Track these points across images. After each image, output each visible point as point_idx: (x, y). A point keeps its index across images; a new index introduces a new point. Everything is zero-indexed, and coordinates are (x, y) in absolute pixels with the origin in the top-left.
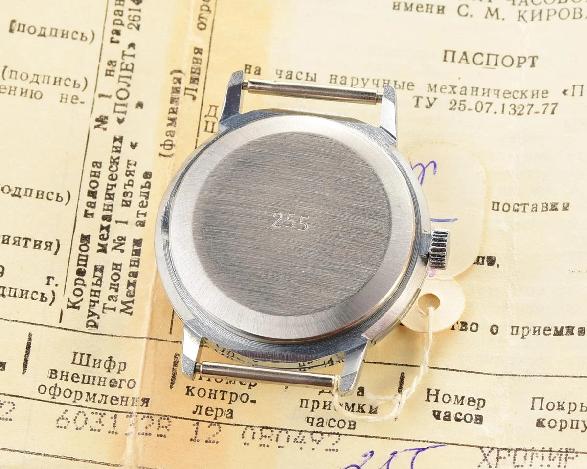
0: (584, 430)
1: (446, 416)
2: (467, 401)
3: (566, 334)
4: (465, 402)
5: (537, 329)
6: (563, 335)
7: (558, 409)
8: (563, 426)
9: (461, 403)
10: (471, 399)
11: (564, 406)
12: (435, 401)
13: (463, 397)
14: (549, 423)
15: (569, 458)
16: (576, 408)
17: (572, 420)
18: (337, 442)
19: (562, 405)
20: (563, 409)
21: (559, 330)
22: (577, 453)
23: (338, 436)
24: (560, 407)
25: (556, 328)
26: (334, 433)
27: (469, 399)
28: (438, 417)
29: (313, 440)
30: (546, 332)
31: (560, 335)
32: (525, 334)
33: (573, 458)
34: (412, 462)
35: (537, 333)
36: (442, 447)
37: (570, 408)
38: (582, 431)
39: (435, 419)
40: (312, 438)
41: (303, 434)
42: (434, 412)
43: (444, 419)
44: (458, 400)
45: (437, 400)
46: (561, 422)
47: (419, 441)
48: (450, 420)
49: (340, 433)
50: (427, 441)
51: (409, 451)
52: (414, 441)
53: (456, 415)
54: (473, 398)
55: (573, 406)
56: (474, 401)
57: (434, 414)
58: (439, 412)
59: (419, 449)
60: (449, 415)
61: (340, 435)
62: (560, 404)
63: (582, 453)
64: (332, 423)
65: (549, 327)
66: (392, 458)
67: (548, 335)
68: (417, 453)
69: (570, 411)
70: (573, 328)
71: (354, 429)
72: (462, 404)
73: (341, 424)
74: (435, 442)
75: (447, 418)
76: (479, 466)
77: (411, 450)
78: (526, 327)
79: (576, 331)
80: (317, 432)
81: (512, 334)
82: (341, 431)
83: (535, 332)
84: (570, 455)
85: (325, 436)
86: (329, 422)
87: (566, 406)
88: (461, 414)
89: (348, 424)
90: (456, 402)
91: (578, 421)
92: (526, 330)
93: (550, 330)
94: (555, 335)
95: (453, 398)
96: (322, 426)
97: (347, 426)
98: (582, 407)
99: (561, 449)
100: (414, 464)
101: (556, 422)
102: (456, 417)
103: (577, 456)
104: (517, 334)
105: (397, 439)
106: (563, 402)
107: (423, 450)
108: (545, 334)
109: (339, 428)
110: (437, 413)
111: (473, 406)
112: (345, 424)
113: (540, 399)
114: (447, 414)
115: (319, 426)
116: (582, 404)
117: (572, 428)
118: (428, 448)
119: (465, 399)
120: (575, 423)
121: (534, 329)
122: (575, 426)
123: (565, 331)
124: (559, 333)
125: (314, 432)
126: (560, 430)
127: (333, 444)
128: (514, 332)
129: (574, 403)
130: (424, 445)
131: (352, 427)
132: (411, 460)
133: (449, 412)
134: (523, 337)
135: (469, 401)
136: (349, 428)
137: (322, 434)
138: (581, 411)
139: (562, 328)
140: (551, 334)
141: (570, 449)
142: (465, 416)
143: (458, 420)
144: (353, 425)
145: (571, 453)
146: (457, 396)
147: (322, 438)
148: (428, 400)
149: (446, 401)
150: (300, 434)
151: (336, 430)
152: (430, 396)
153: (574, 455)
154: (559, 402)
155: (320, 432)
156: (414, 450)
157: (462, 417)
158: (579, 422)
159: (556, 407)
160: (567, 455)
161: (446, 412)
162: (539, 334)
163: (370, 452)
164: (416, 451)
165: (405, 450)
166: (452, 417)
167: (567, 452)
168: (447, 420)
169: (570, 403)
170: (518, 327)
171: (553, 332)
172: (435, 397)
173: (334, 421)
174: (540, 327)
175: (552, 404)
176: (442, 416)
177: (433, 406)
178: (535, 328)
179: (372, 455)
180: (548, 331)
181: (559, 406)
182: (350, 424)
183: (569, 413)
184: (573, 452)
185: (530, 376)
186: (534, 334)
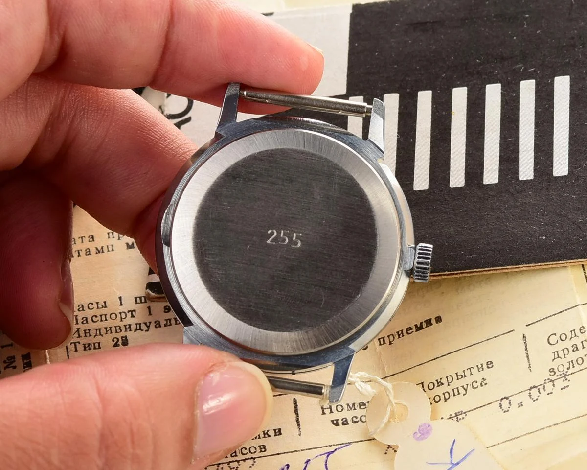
0: (465, 393)
1: (344, 422)
2: (358, 406)
3: (426, 327)
4: (357, 407)
5: (400, 333)
6: (423, 328)
7: (438, 386)
8: (447, 397)
9: (353, 408)
10: (361, 404)
11: (442, 381)
12: (330, 413)
13: (354, 404)
14: (434, 399)
15: (460, 419)
16: (452, 379)
17: (453, 390)
18: (253, 464)
19: (440, 382)
20: (442, 384)
21: (419, 326)
22: (465, 413)
23: (252, 460)
24: (440, 384)
25: (416, 326)
26: (249, 459)
27: (359, 404)
28: (337, 424)
29: (231, 468)
30: (409, 332)
31: (421, 329)
32: (391, 340)
33: (463, 418)
34: (326, 465)
35: (401, 336)
36: (348, 446)
37: (448, 381)
38: (464, 395)
39: (334, 426)
40: (230, 467)
41: (221, 466)
42: (332, 421)
43: (343, 424)
44: (350, 407)
45: (331, 412)
46: (444, 395)
47: (326, 446)
48: (348, 424)
49: (254, 457)
50: (334, 445)
51: (320, 457)
52: (321, 447)
53: (352, 419)
54: (363, 403)
55: (450, 379)
56: (364, 404)
57: (333, 423)
58: (337, 420)
59: (328, 453)
60: (346, 420)
61: (254, 459)
62: (439, 381)
63: (469, 411)
64: (244, 451)
65: (410, 327)
66: (306, 465)
67: (411, 333)
68: (328, 456)
69: (448, 383)
70: (430, 320)
71: (265, 451)
72: (355, 409)
73: (253, 450)
74: (340, 444)
75: (345, 423)
76: (386, 453)
77: (321, 455)
78: (391, 335)
79: (433, 321)
80: (233, 461)
81: (380, 344)
82: (254, 456)
83: (399, 335)
84: (460, 417)
85: (241, 462)
86: (241, 451)
87: (444, 381)
88: (356, 417)
89: (258, 448)
90: (349, 409)
91: (457, 388)
92: (391, 338)
93: (412, 329)
94: (417, 331)
95: (345, 407)
96: (236, 456)
97: (258, 450)
98: (457, 376)
99: (451, 415)
100: (327, 465)
101: (440, 396)
102: (353, 420)
103: (466, 415)
104: (384, 343)
105: (306, 450)
106: (441, 379)
107: (332, 452)
108: (408, 334)
109: (252, 453)
110: (335, 422)
111: (364, 408)
112: (256, 449)
113: (421, 385)
114: (344, 420)
115: (233, 457)
116: (457, 374)
117: (454, 395)
118: (336, 450)
119: (356, 405)
120: (456, 391)
121: (398, 334)
122: (456, 393)
123: (424, 325)
124: (419, 328)
125: (230, 462)
126: (446, 401)
127: (251, 467)
128: (382, 343)
129: (450, 376)
130: (332, 449)
131: (263, 450)
132: (324, 463)
133: (345, 418)
134: (390, 343)
135: (360, 406)
136: (261, 452)
137: (238, 461)
138: (458, 379)
139: (421, 323)
140: (413, 332)
141: (459, 412)
142: (361, 418)
143: (355, 422)
144: (263, 448)
145: (460, 415)
146: (348, 405)
147: (239, 465)
148: (324, 413)
149: (341, 410)
150: (218, 466)
151: (249, 455)
152: (325, 410)
153: (463, 415)
154: (437, 381)
155: (236, 461)
156: (324, 454)
157: (358, 419)
158: (459, 389)
159: (436, 385)
160: (457, 418)
161: (343, 419)
162: (403, 336)
163: (286, 465)
164: (326, 455)
165: (316, 457)
166: (350, 422)
167: (456, 415)
168: (345, 425)
169: (447, 377)
170: (383, 338)
171: (414, 329)
172: (329, 410)
173: (246, 449)
174: (402, 331)
175: (432, 384)
176: (340, 422)
177: (329, 417)
178: (398, 332)
179: (288, 468)
180: (410, 330)
181: (438, 383)
182: (261, 449)
183: (449, 385)
184: (461, 414)
185: (406, 370)
186: (399, 337)
